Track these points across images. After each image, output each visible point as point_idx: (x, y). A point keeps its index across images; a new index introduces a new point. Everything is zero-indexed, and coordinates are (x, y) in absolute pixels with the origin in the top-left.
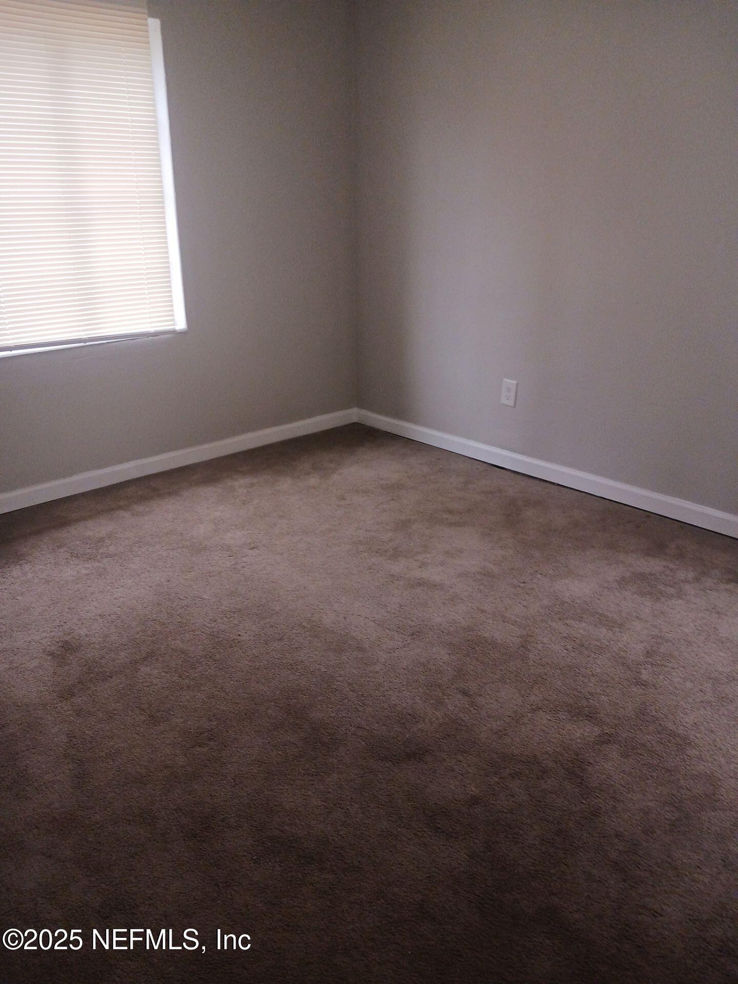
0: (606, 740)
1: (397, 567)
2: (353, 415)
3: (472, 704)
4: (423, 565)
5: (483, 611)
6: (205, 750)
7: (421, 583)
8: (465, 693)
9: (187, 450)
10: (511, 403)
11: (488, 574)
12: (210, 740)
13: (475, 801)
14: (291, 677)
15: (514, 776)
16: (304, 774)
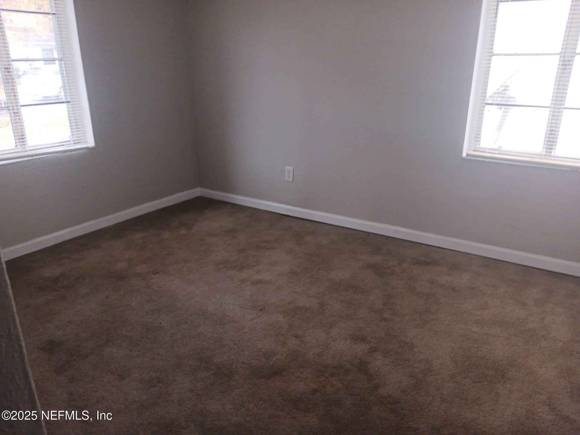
0: (374, 350)
1: (245, 274)
2: (198, 192)
3: (301, 341)
4: (258, 272)
5: (296, 293)
6: (157, 388)
7: (259, 282)
8: (296, 336)
9: (99, 220)
10: (291, 179)
11: (294, 273)
12: (159, 383)
13: (315, 391)
14: (197, 342)
15: (333, 375)
16: (219, 393)
